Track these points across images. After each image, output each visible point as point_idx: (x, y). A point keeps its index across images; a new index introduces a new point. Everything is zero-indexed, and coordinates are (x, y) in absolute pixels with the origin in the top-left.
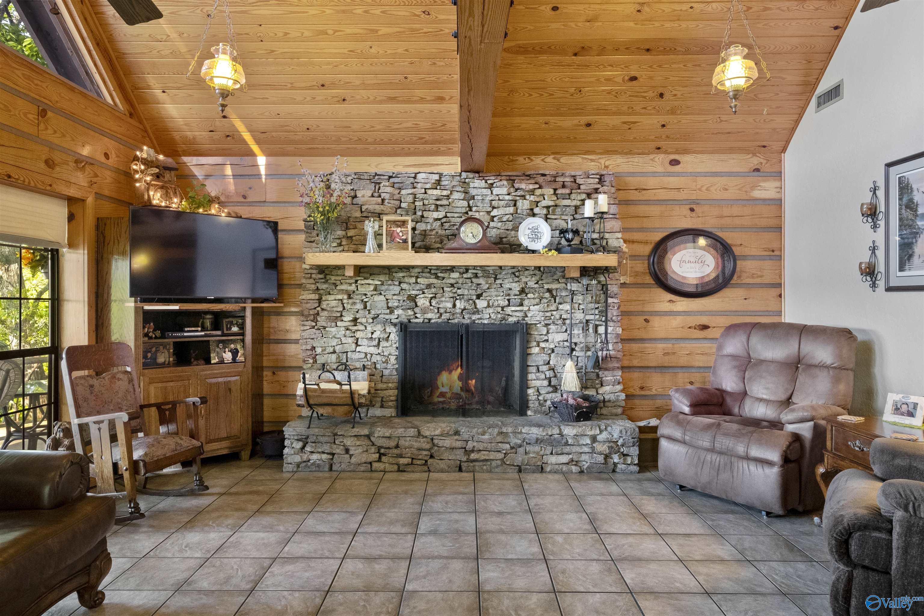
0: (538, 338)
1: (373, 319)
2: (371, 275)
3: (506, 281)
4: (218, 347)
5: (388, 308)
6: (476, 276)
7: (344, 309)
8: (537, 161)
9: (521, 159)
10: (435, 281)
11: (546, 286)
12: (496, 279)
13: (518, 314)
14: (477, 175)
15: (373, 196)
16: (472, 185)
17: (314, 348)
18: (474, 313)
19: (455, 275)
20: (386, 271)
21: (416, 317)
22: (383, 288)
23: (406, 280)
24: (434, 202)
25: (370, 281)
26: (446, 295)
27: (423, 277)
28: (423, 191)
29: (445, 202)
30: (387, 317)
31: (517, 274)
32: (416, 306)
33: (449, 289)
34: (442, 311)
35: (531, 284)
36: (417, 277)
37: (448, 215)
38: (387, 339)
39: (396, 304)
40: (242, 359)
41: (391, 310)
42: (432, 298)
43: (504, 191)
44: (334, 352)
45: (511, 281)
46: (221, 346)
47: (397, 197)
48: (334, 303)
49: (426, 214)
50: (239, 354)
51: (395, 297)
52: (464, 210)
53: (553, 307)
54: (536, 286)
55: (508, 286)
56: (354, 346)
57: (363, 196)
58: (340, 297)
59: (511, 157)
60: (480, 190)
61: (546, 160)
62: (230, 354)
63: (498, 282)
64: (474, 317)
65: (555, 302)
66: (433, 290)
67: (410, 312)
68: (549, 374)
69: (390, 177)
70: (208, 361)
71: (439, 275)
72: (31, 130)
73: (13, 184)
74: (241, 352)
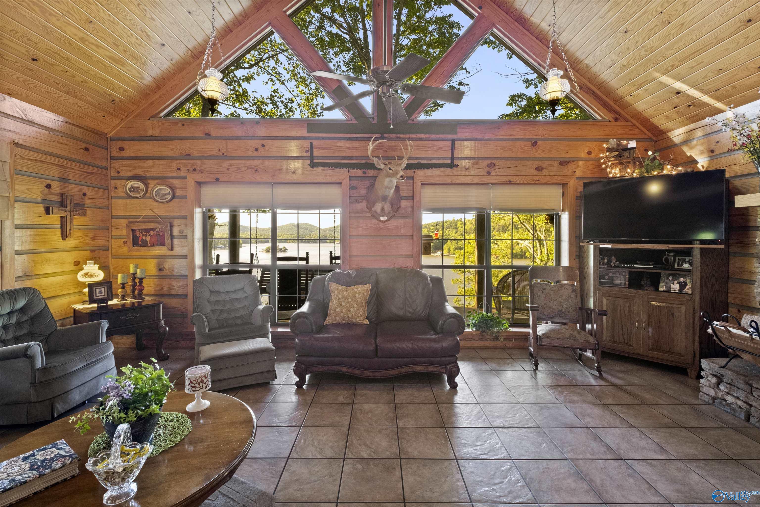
4: (668, 278)
40: (690, 291)
46: (671, 278)
50: (687, 287)
62: (678, 286)
72: (526, 155)
73: (515, 184)
74: (689, 285)
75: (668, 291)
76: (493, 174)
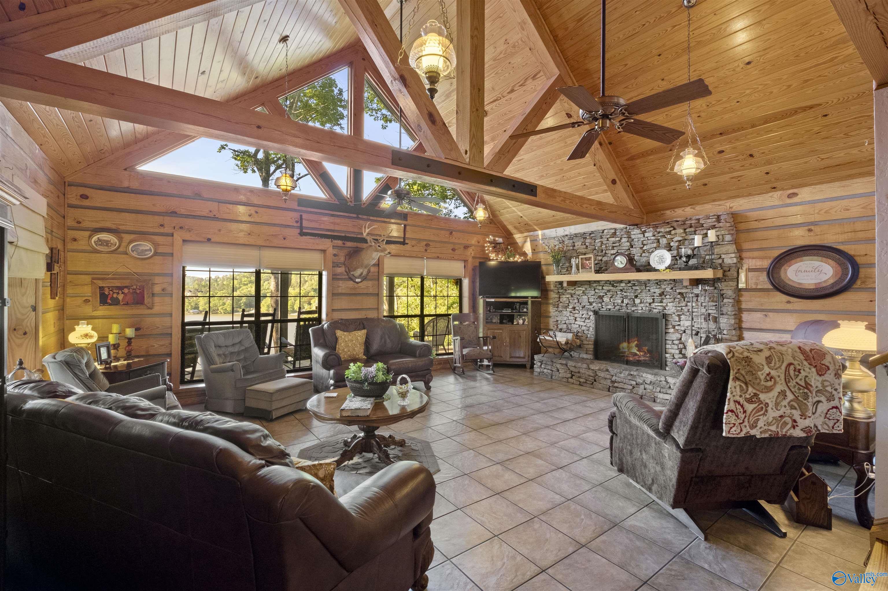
0: (674, 323)
1: (582, 307)
2: (582, 285)
3: (652, 288)
4: (517, 317)
5: (589, 302)
6: (634, 285)
7: (569, 302)
8: (679, 212)
9: (668, 212)
10: (612, 288)
11: (678, 291)
12: (646, 287)
13: (659, 308)
14: (636, 227)
15: (582, 245)
16: (632, 233)
17: (557, 321)
18: (633, 306)
19: (623, 285)
20: (588, 283)
21: (603, 308)
22: (587, 292)
23: (598, 287)
24: (611, 245)
25: (581, 289)
26: (618, 296)
27: (606, 286)
28: (606, 239)
29: (617, 244)
30: (588, 307)
31: (659, 283)
32: (603, 301)
33: (620, 293)
34: (616, 304)
35: (668, 289)
36: (603, 286)
37: (619, 251)
38: (589, 318)
39: (592, 300)
40: (527, 323)
41: (591, 304)
42: (611, 297)
43: (650, 234)
44: (565, 323)
45: (655, 287)
46: (519, 317)
47: (593, 244)
48: (565, 299)
49: (607, 252)
51: (592, 297)
52: (627, 248)
53: (684, 304)
54: (671, 290)
55: (652, 291)
56: (574, 321)
57: (578, 245)
58: (568, 296)
59: (662, 212)
60: (636, 235)
61: (685, 210)
62: (522, 321)
63: (647, 288)
64: (633, 309)
65: (684, 300)
66: (611, 293)
67: (600, 305)
68: (681, 346)
69: (591, 234)
70: (513, 324)
71: (615, 284)
72: (447, 240)
73: (441, 259)
74: (527, 320)
75: (518, 324)
76: (428, 251)
